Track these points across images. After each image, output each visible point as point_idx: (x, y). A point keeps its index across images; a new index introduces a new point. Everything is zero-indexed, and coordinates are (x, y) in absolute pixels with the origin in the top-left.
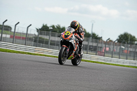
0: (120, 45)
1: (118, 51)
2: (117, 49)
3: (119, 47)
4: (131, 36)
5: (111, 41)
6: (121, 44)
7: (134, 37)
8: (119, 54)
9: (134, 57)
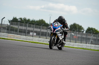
0: (71, 33)
2: (69, 35)
7: (81, 26)
8: (70, 39)
9: (81, 41)
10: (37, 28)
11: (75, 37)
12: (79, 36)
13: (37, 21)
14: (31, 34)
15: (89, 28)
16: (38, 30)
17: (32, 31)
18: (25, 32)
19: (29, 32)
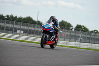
10: (24, 26)
11: (63, 35)
12: (68, 33)
13: (24, 19)
14: (18, 31)
16: (26, 28)
17: (19, 29)
18: (11, 30)
19: (16, 30)
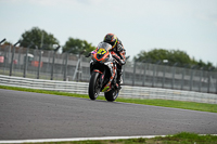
0: (25, 53)
1: (22, 62)
2: (19, 59)
3: (22, 56)
4: (46, 34)
5: (9, 44)
6: (28, 49)
7: (51, 36)
8: (23, 69)
9: (52, 73)
15: (71, 40)
